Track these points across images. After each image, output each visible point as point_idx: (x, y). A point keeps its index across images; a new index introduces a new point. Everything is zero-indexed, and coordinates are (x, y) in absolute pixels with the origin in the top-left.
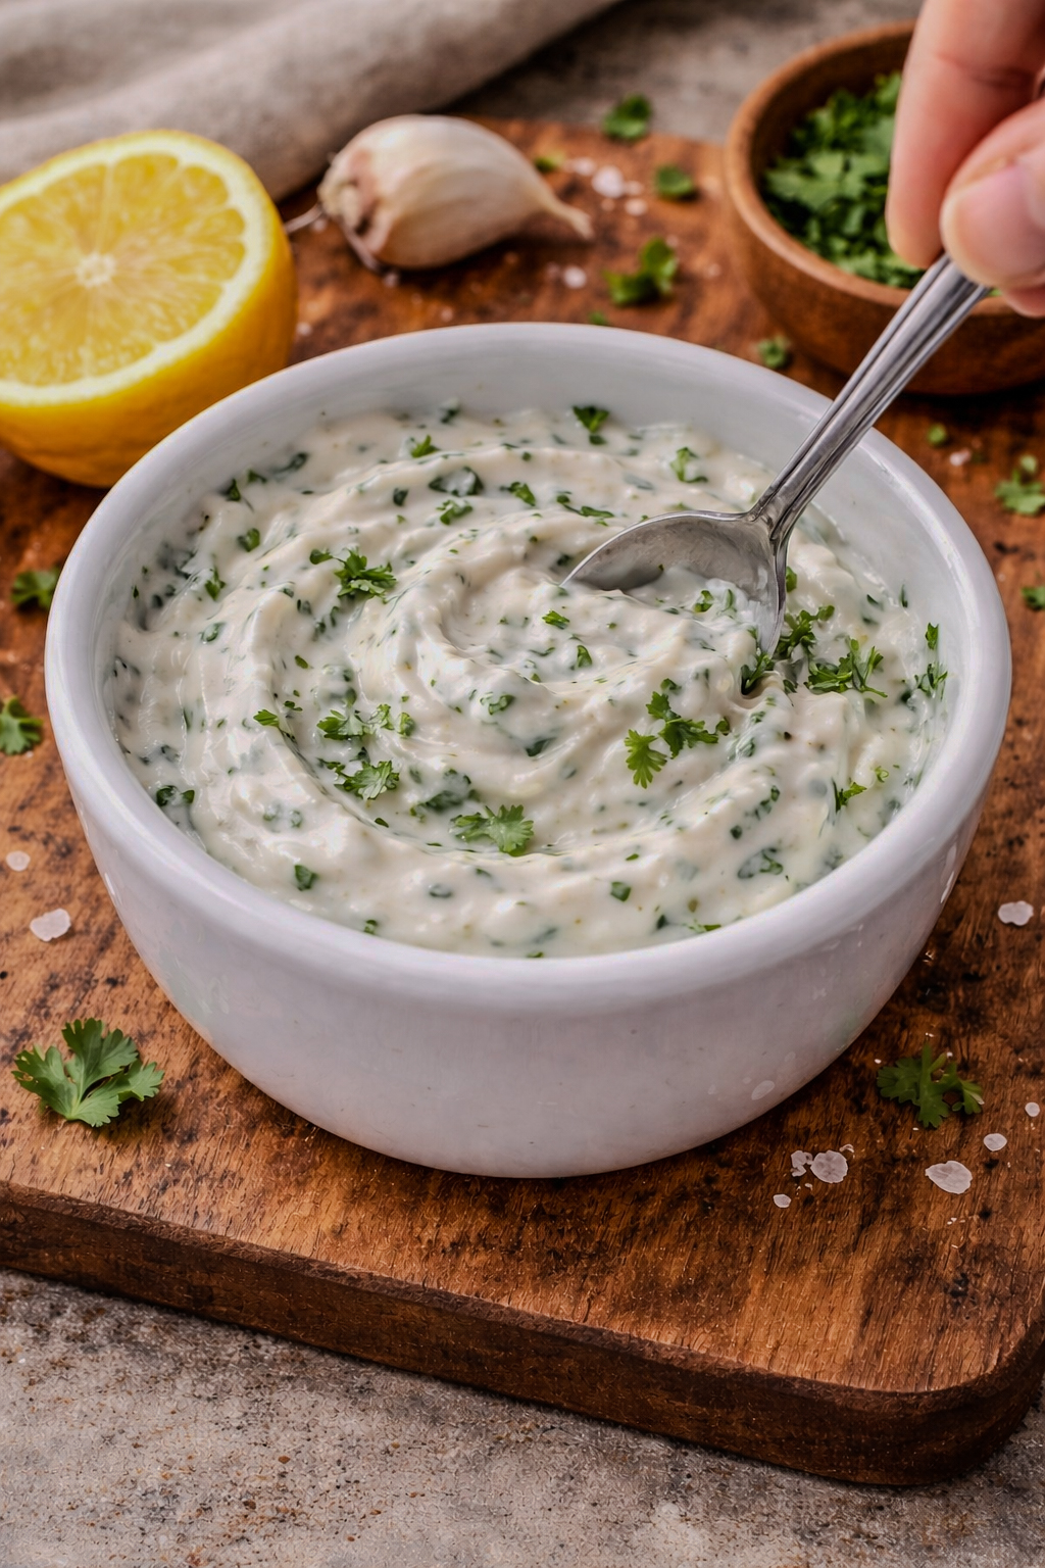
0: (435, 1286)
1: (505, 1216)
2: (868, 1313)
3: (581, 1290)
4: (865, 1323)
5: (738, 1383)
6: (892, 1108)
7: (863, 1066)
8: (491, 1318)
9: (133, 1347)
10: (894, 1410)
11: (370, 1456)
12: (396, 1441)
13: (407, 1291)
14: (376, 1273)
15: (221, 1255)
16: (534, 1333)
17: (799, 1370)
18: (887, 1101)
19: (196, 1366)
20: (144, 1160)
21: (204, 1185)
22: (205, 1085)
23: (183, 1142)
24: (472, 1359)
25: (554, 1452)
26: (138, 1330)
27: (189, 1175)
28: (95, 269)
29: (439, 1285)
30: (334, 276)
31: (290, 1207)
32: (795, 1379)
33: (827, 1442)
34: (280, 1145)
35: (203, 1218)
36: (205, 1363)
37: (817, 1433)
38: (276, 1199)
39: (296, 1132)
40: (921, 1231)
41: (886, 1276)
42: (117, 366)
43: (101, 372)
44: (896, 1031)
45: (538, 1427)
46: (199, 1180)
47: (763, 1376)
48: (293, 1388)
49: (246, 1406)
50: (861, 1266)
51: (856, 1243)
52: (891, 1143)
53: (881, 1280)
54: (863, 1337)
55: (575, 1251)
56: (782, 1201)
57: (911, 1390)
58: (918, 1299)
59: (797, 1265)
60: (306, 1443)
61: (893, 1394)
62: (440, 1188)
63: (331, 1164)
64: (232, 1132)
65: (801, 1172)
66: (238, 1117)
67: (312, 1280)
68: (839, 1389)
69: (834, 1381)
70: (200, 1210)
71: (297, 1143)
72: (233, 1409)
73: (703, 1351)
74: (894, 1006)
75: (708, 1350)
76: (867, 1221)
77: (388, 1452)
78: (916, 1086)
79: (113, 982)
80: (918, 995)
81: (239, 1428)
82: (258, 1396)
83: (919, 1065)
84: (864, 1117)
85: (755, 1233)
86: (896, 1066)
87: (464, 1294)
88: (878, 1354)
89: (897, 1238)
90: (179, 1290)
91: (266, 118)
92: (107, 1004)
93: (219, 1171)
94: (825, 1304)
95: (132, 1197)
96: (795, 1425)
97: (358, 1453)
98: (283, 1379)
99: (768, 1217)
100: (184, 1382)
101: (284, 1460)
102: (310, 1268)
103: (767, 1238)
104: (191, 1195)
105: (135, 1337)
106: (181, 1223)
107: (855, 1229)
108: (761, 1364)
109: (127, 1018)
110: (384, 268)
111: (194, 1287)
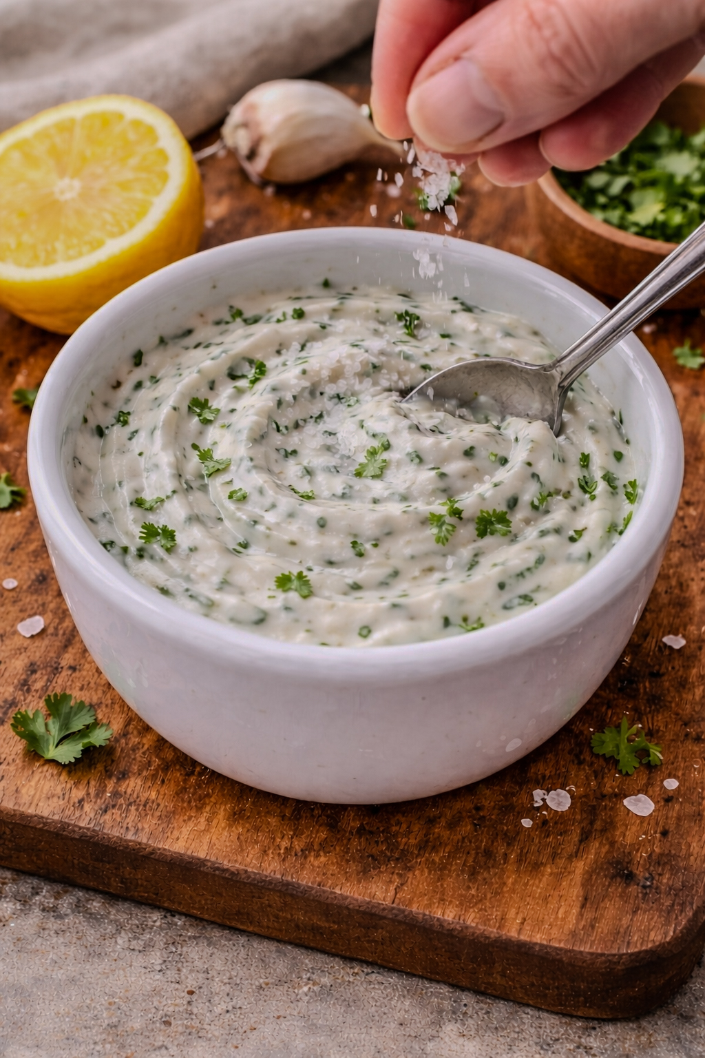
0: (289, 878)
1: (339, 831)
2: (586, 899)
3: (391, 882)
4: (583, 906)
5: (497, 947)
6: (601, 761)
7: (581, 732)
8: (329, 901)
9: (88, 916)
10: (603, 966)
11: (250, 990)
12: (266, 980)
13: (270, 883)
14: (250, 870)
15: (143, 856)
16: (358, 911)
17: (539, 938)
18: (597, 756)
19: (131, 929)
20: (92, 791)
21: (133, 808)
22: (134, 740)
23: (119, 779)
24: (315, 929)
25: (374, 988)
26: (92, 904)
27: (123, 802)
28: (67, 188)
29: (292, 878)
30: (230, 189)
31: (191, 824)
32: (536, 944)
33: (557, 988)
34: (185, 781)
35: (132, 830)
36: (138, 927)
37: (551, 982)
38: (181, 819)
39: (196, 773)
40: (622, 844)
41: (599, 874)
42: (80, 255)
43: (70, 259)
44: (604, 709)
45: (363, 971)
46: (130, 804)
47: (513, 942)
48: (197, 944)
49: (165, 956)
50: (580, 867)
51: (577, 853)
52: (600, 785)
53: (594, 877)
54: (582, 916)
55: (386, 856)
56: (527, 823)
57: (614, 951)
58: (620, 890)
59: (536, 867)
60: (206, 982)
61: (603, 955)
62: (294, 811)
63: (220, 794)
64: (152, 772)
65: (539, 803)
66: (156, 762)
67: (207, 874)
68: (567, 951)
69: (562, 945)
70: (130, 825)
71: (196, 780)
72: (156, 958)
73: (473, 925)
74: (602, 693)
75: (477, 924)
76: (585, 837)
77: (261, 987)
78: (617, 746)
79: (73, 669)
80: (619, 686)
81: (159, 971)
82: (174, 950)
83: (619, 732)
84: (582, 767)
85: (509, 844)
86: (604, 732)
87: (310, 884)
88: (593, 927)
89: (604, 849)
90: (115, 881)
91: (183, 82)
92: (69, 683)
93: (143, 799)
94: (557, 893)
95: (84, 816)
96: (535, 976)
97: (242, 988)
98: (190, 938)
99: (518, 833)
100: (122, 940)
101: (191, 993)
102: (205, 865)
103: (517, 848)
104: (124, 815)
105: (90, 908)
106: (117, 834)
107: (577, 843)
108: (513, 934)
109: (83, 693)
110: (265, 182)
111: (126, 879)
